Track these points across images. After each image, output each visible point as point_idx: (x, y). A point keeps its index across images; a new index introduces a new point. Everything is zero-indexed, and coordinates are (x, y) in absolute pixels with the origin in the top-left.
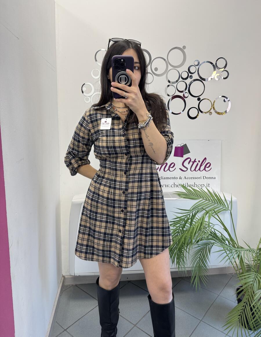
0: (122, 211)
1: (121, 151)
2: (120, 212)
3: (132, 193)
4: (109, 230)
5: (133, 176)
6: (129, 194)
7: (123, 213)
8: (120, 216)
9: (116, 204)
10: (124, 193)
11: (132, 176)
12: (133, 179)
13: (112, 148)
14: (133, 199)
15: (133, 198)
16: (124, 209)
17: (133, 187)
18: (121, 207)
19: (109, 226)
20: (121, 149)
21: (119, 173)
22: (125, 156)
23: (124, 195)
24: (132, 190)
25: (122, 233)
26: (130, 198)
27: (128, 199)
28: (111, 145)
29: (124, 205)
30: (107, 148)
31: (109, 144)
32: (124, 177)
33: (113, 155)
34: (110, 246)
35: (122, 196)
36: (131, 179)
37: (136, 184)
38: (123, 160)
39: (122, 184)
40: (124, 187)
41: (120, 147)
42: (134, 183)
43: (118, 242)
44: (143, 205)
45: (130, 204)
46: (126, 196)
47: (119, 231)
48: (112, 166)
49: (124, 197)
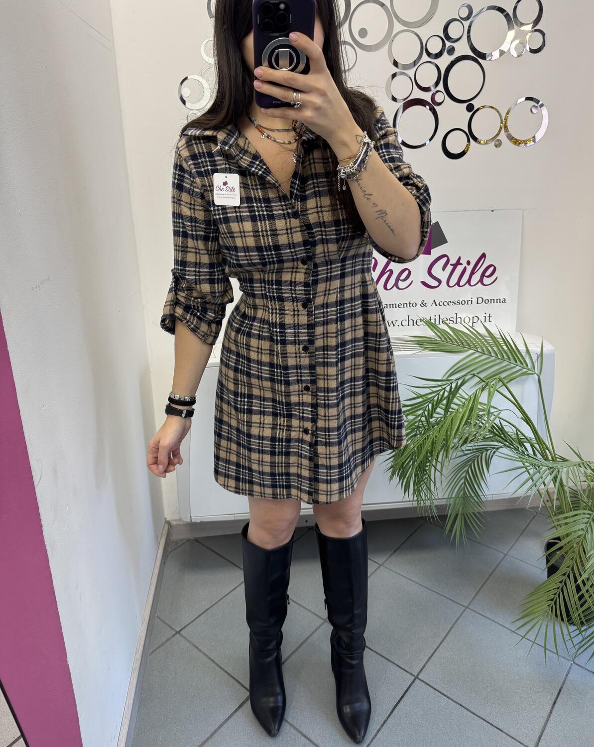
0: (307, 389)
1: (293, 254)
2: (302, 391)
3: (326, 348)
6: (317, 349)
7: (310, 393)
9: (292, 376)
10: (305, 349)
11: (322, 311)
12: (324, 317)
13: (271, 251)
14: (329, 360)
15: (327, 358)
16: (309, 385)
17: (325, 335)
18: (302, 381)
19: (280, 423)
20: (293, 250)
21: (288, 306)
22: (301, 265)
23: (308, 355)
24: (324, 342)
25: (311, 434)
26: (321, 360)
27: (316, 362)
28: (269, 243)
29: (310, 376)
30: (258, 251)
31: (262, 240)
32: (302, 315)
33: (272, 265)
34: (288, 465)
35: (303, 357)
36: (320, 318)
37: (332, 328)
38: (295, 276)
39: (300, 331)
40: (305, 336)
41: (292, 245)
42: (327, 325)
43: (304, 454)
44: (351, 370)
45: (322, 373)
46: (312, 354)
47: (303, 431)
48: (269, 292)
49: (307, 359)
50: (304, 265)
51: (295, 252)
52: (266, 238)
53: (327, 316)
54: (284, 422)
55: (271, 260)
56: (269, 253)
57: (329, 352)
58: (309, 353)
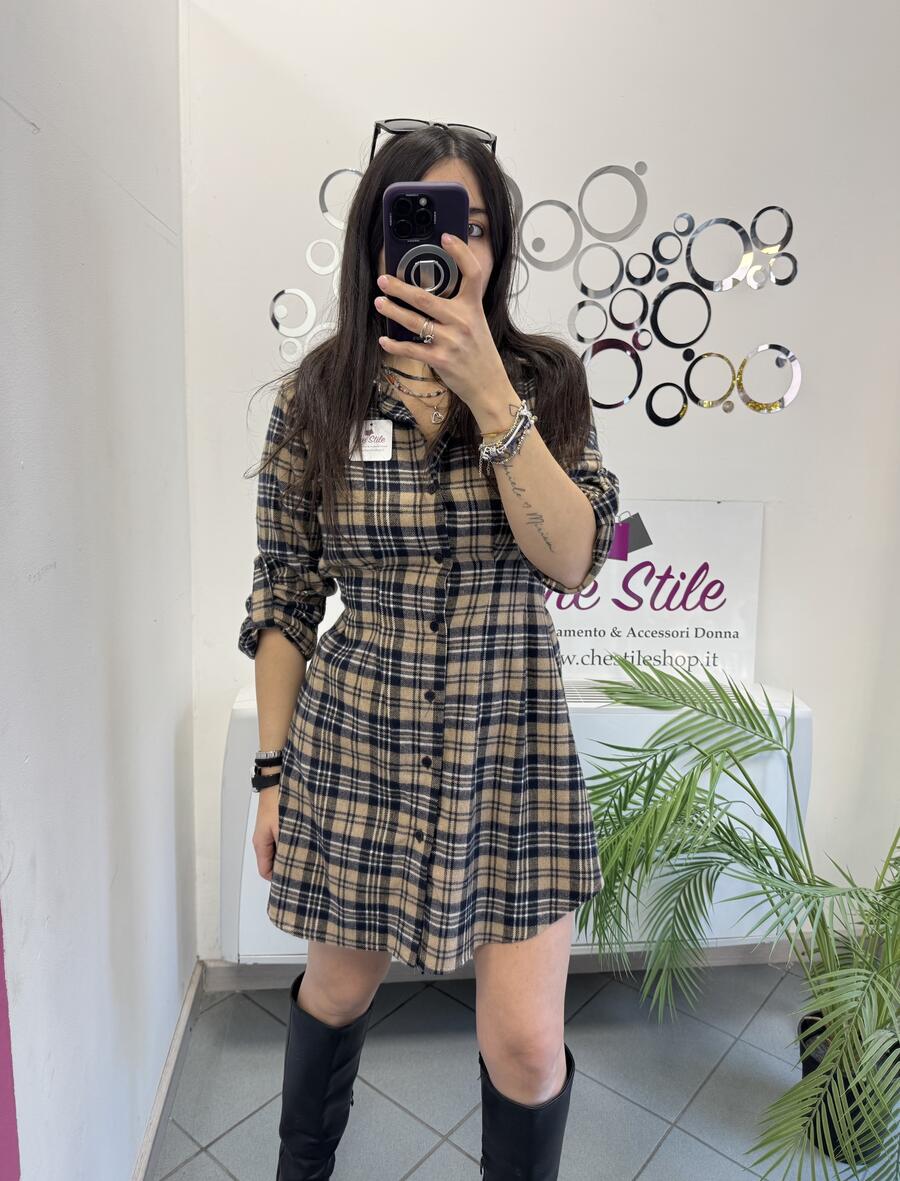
0: (427, 763)
1: (422, 543)
2: (419, 766)
3: (462, 699)
4: (381, 830)
5: (463, 636)
6: (448, 699)
7: (430, 770)
8: (418, 781)
9: (404, 739)
10: (430, 696)
11: (461, 638)
12: (463, 648)
13: (387, 535)
14: (465, 719)
15: (463, 715)
16: (431, 757)
17: (463, 678)
18: (420, 750)
19: (380, 816)
20: (421, 538)
21: (410, 624)
22: (434, 563)
23: (432, 706)
24: (460, 688)
25: (427, 842)
26: (452, 717)
27: (445, 720)
28: (385, 523)
29: (433, 742)
30: (368, 534)
31: (376, 517)
32: (428, 640)
33: (390, 559)
34: (386, 891)
35: (425, 709)
36: (457, 648)
37: (475, 667)
38: (424, 578)
39: (423, 665)
40: (431, 675)
41: (419, 530)
42: (467, 661)
43: (412, 876)
44: (498, 742)
45: (454, 739)
46: (440, 707)
47: (414, 836)
48: (383, 601)
49: (431, 713)
50: (439, 563)
51: (425, 541)
52: (381, 515)
53: (468, 648)
54: (386, 816)
55: (388, 549)
56: (385, 537)
57: (467, 706)
58: (435, 703)
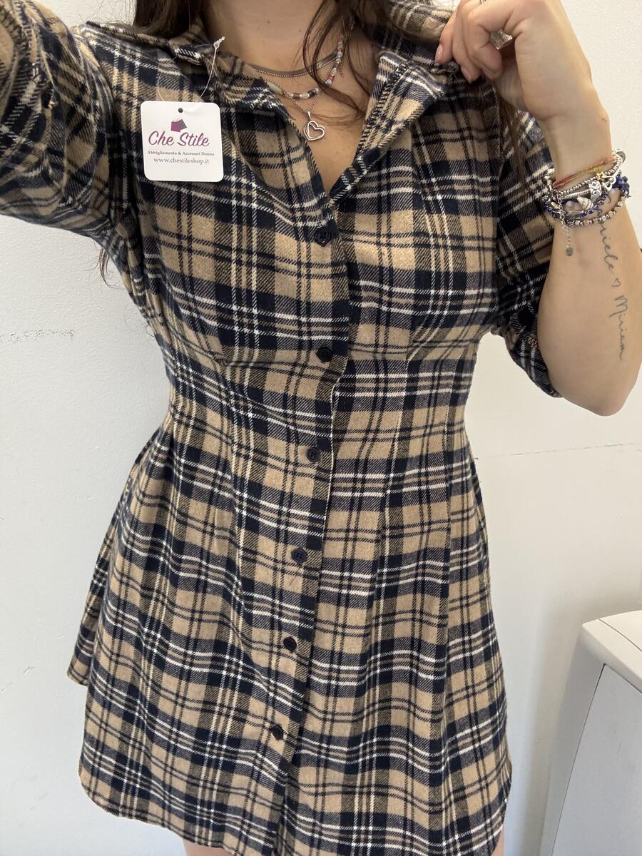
0: (290, 644)
1: (304, 329)
2: (279, 647)
3: (348, 565)
4: (223, 718)
5: (356, 472)
6: (326, 563)
7: (294, 656)
8: (277, 666)
9: (259, 608)
10: (298, 556)
12: (354, 490)
13: (250, 305)
14: (353, 592)
15: (349, 587)
16: (296, 639)
17: (351, 535)
18: (281, 627)
19: (223, 700)
20: (304, 319)
21: (276, 446)
22: (314, 360)
23: (302, 571)
24: (345, 550)
25: (287, 742)
26: (332, 589)
27: (319, 592)
28: (249, 284)
29: (301, 621)
30: (218, 298)
31: (234, 271)
32: (303, 474)
34: (225, 789)
35: (291, 573)
36: (345, 490)
37: (370, 519)
38: (298, 383)
39: (292, 511)
40: (303, 527)
41: (304, 306)
42: (359, 510)
43: (265, 777)
44: (413, 619)
45: (333, 619)
46: (313, 573)
47: (270, 730)
48: (237, 406)
49: (300, 580)
50: (323, 361)
51: (309, 324)
52: (244, 269)
53: (362, 490)
54: (231, 700)
55: (246, 330)
56: (245, 309)
57: (355, 575)
58: (305, 568)
